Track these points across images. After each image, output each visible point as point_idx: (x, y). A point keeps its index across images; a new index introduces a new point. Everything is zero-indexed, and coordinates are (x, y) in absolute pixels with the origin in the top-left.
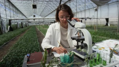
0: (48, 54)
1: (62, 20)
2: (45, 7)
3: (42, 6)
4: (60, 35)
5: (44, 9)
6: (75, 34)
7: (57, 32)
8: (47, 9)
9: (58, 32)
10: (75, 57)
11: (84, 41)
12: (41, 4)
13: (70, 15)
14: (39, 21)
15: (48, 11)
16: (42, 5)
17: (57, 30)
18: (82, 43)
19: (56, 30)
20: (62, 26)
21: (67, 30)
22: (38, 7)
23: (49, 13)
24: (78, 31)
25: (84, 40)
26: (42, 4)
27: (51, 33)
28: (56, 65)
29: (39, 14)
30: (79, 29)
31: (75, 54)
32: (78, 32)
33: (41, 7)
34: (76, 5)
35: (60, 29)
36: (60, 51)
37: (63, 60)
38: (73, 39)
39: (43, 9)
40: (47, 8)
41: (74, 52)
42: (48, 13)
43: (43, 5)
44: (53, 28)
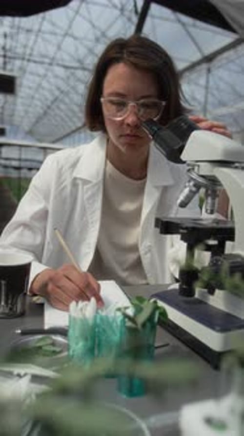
0: (6, 303)
1: (119, 119)
2: (57, 93)
3: (43, 88)
4: (98, 215)
5: (53, 102)
6: (179, 201)
7: (83, 194)
8: (65, 104)
9: (90, 193)
10: (162, 337)
11: (228, 244)
12: (39, 75)
13: (164, 103)
14: (20, 160)
15: (70, 114)
16: (45, 84)
17: (85, 182)
18: (217, 251)
19: (79, 182)
20: (112, 163)
21: (141, 191)
22: (23, 89)
23: (74, 128)
24: (201, 180)
25: (232, 239)
26: (45, 76)
27: (46, 198)
28: (25, 375)
29: (26, 126)
30: (206, 169)
31: (164, 314)
32: (198, 186)
33: (37, 90)
34: (206, 102)
35: (101, 177)
36: (59, 287)
37: (81, 344)
38: (167, 227)
39: (49, 103)
40: (67, 100)
41: (161, 304)
42: (70, 124)
43: (48, 82)
44: (61, 169)
